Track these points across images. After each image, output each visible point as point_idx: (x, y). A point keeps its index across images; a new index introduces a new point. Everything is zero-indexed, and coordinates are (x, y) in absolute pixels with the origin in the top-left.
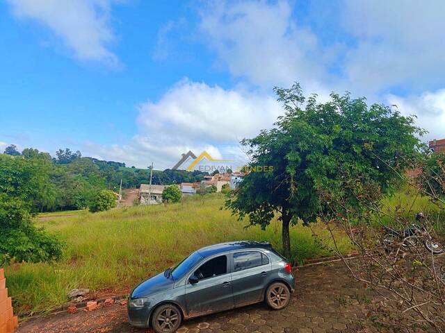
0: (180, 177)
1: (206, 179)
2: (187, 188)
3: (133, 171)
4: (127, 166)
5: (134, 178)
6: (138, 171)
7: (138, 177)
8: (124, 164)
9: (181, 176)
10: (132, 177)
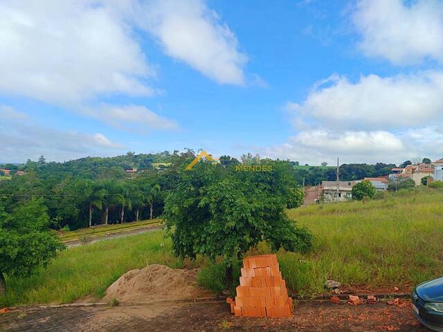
0: (360, 171)
1: (396, 172)
2: (377, 183)
3: (307, 169)
4: (300, 165)
5: (310, 175)
6: (312, 168)
7: (314, 174)
8: (297, 162)
9: (363, 170)
10: (307, 175)
